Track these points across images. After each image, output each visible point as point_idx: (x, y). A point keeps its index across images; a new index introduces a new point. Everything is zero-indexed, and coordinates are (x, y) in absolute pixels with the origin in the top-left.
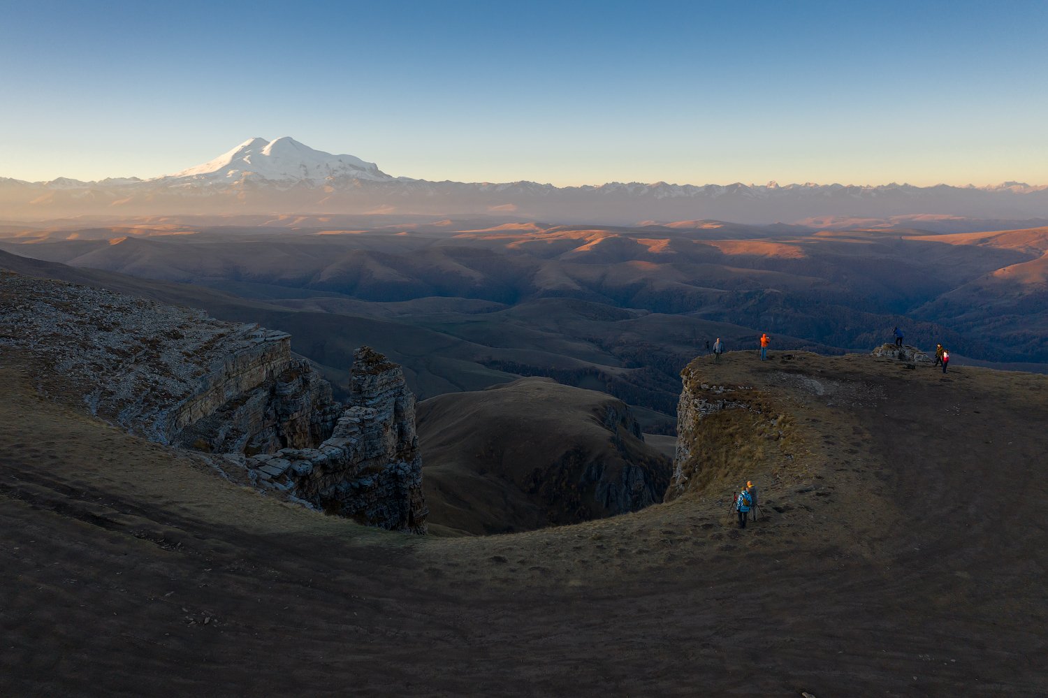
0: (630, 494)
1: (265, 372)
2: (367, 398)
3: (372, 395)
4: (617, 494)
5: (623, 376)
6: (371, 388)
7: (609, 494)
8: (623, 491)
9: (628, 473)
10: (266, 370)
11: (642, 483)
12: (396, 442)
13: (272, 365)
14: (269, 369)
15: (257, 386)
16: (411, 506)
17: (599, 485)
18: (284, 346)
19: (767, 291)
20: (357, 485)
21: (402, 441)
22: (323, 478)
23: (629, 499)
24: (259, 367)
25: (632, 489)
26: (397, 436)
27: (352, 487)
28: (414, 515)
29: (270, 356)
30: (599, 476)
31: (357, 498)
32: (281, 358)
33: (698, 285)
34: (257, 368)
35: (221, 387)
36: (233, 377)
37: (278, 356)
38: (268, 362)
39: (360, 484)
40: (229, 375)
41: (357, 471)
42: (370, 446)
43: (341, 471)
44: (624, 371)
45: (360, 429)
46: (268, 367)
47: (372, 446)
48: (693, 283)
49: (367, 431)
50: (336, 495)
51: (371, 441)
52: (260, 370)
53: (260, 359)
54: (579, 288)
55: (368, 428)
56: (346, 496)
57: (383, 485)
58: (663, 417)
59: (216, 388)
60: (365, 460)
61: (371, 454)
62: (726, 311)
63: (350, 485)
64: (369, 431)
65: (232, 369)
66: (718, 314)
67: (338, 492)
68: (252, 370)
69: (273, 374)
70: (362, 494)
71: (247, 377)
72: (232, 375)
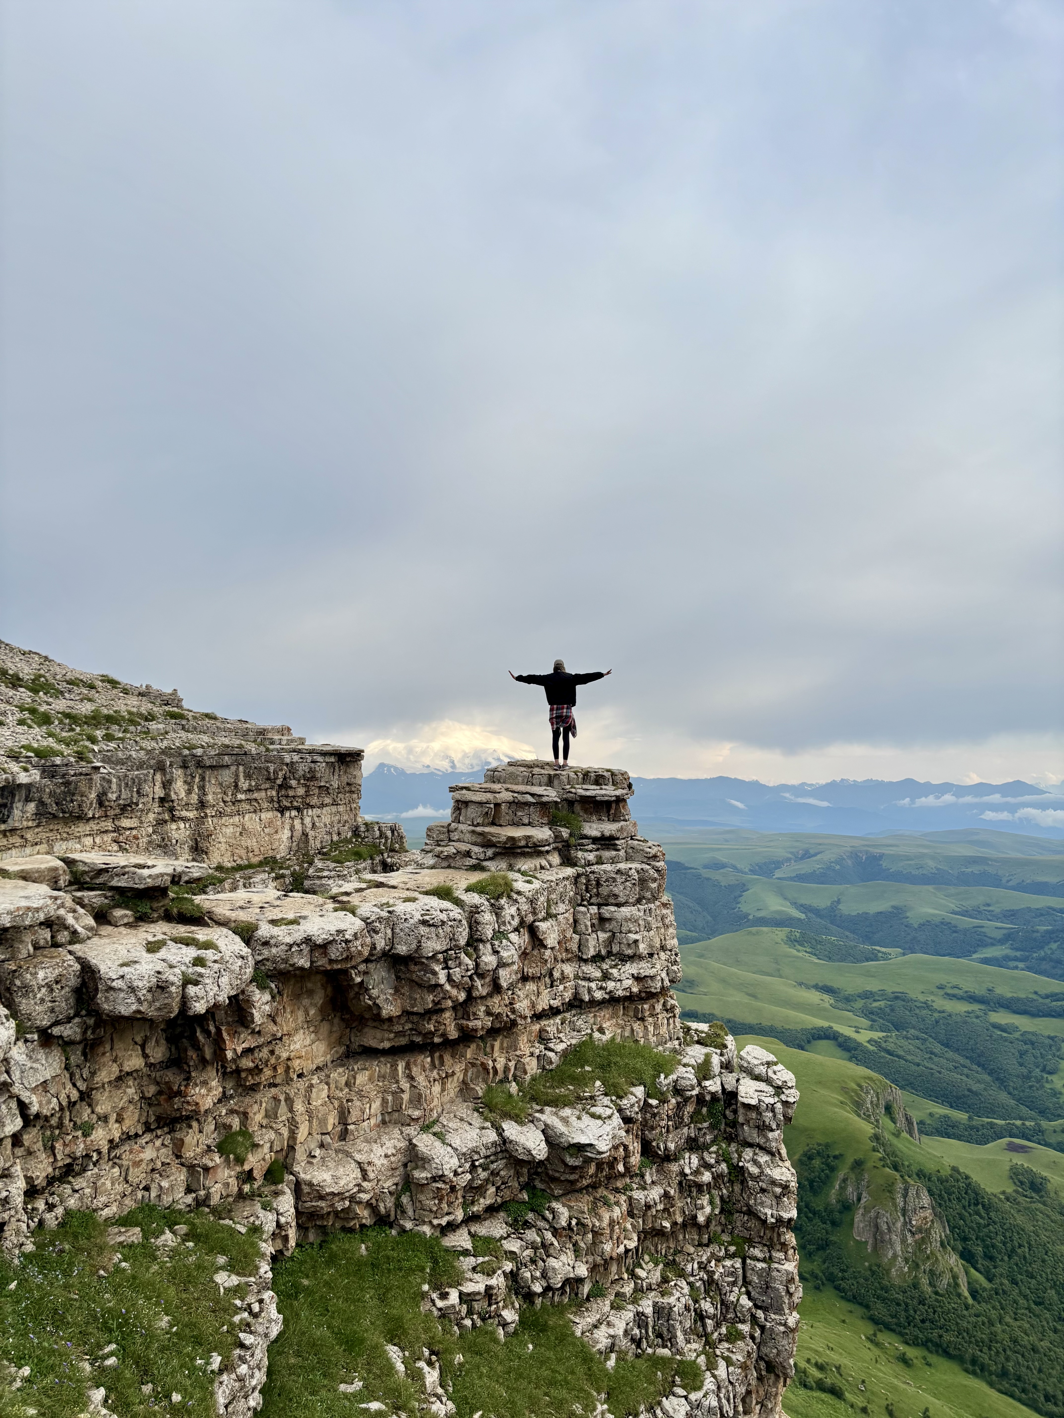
0: (911, 1231)
1: (287, 833)
4: (890, 1230)
5: (876, 1042)
7: (877, 1227)
8: (899, 1225)
9: (905, 1196)
10: (292, 829)
13: (308, 821)
14: (298, 825)
15: (261, 864)
17: (861, 1212)
18: (345, 779)
22: (339, 1076)
24: (270, 815)
25: (914, 1223)
29: (301, 791)
31: (527, 1225)
32: (334, 809)
33: (971, 917)
34: (263, 816)
35: (134, 832)
36: (184, 819)
37: (327, 800)
38: (298, 809)
39: (547, 1132)
40: (171, 810)
41: (534, 1062)
42: (603, 936)
43: (448, 1044)
44: (877, 1035)
45: (557, 837)
46: (297, 823)
47: (610, 941)
48: (965, 913)
49: (591, 857)
50: (405, 1200)
51: (608, 911)
52: (270, 823)
53: (274, 793)
54: (803, 916)
55: (595, 840)
56: (465, 1205)
57: (668, 1158)
58: (941, 1110)
59: (117, 830)
60: (576, 1004)
61: (606, 976)
62: (1018, 954)
63: (492, 1136)
64: (600, 861)
65: (182, 794)
66: (1007, 958)
67: (421, 1175)
68: (247, 816)
69: (307, 841)
70: (557, 1198)
71: (229, 831)
72: (184, 813)
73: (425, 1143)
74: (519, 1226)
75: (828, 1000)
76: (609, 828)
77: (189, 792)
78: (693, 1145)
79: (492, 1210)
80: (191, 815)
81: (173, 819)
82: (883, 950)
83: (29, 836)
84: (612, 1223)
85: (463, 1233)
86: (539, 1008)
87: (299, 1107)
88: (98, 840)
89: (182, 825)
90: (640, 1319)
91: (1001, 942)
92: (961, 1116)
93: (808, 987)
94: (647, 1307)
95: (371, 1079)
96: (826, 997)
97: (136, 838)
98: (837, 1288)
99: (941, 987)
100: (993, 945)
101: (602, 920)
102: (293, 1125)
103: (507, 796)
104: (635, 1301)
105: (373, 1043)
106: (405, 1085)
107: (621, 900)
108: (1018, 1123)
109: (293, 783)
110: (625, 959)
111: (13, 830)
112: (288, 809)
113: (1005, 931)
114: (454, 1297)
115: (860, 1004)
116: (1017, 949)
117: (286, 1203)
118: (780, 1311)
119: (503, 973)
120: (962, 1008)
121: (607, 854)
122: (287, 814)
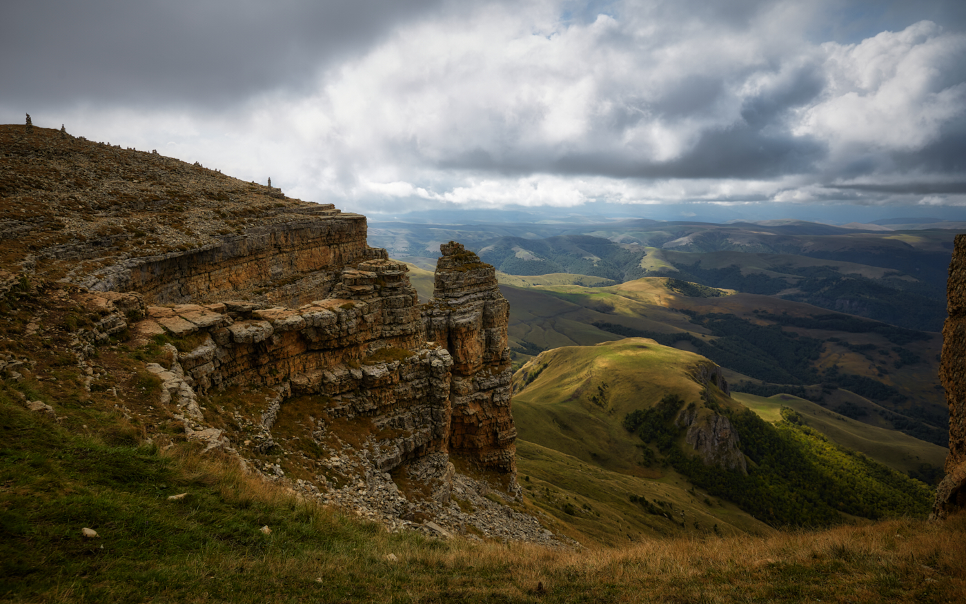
0: (717, 440)
1: (332, 255)
2: (451, 297)
3: (456, 294)
4: (706, 439)
5: (712, 342)
7: (699, 437)
8: (711, 436)
9: (716, 422)
10: (335, 253)
11: (728, 431)
12: (483, 351)
13: (341, 249)
14: (338, 252)
15: (321, 269)
16: (497, 425)
17: (691, 429)
18: (358, 230)
20: (358, 374)
21: (490, 351)
22: (304, 357)
23: (716, 444)
24: (324, 248)
25: (719, 435)
27: (351, 376)
29: (337, 237)
30: (690, 424)
31: (359, 396)
32: (354, 243)
33: (779, 272)
34: (321, 248)
35: (264, 260)
36: (285, 252)
37: (350, 240)
38: (337, 244)
39: (364, 373)
40: (280, 248)
41: (365, 354)
42: (392, 317)
43: (335, 349)
44: (714, 338)
45: (375, 288)
46: (337, 250)
47: (395, 318)
48: (775, 269)
49: (388, 294)
50: (322, 387)
51: (394, 310)
52: (324, 251)
53: (325, 238)
54: (678, 270)
55: (390, 288)
56: (340, 390)
57: (407, 380)
58: (746, 379)
59: (257, 259)
60: (381, 337)
61: (392, 329)
62: (804, 293)
63: (347, 372)
64: (391, 295)
65: (284, 242)
66: (798, 296)
67: (325, 381)
68: (313, 249)
69: (341, 258)
70: (369, 389)
71: (306, 256)
72: (285, 250)
73: (327, 374)
74: (356, 396)
75: (688, 318)
76: (395, 284)
77: (286, 241)
78: (418, 378)
79: (349, 392)
80: (288, 250)
81: (281, 252)
82: (724, 290)
83: (222, 265)
84: (385, 396)
85: (340, 396)
86: (367, 339)
87: (291, 364)
88: (249, 264)
89: (285, 255)
90: (393, 421)
91: (795, 286)
92: (758, 382)
93: (676, 311)
94: (396, 418)
95: (313, 357)
96: (687, 317)
97: (265, 262)
98: (675, 467)
99: (756, 312)
100: (790, 288)
101: (392, 313)
102: (289, 368)
103: (359, 276)
104: (393, 416)
105: (313, 348)
106: (323, 359)
107: (398, 307)
108: (790, 386)
109: (333, 233)
110: (399, 324)
111: (215, 264)
112: (332, 244)
113: (797, 280)
114: (333, 410)
115: (706, 321)
116: (805, 291)
117: (287, 386)
118: (440, 422)
119: (349, 330)
120: (765, 323)
121: (394, 293)
122: (332, 247)
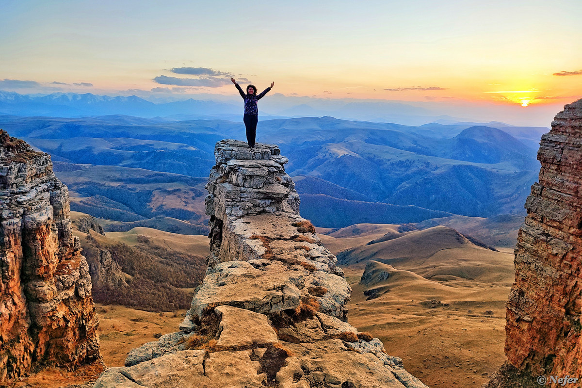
0: (104, 267)
2: (17, 193)
3: (23, 190)
6: (20, 179)
8: (99, 266)
9: (101, 256)
11: (111, 260)
12: (57, 246)
16: (83, 319)
19: (158, 151)
21: (64, 245)
25: (105, 264)
26: (57, 240)
28: (87, 328)
33: (119, 150)
48: (116, 148)
58: (110, 222)
62: (137, 162)
66: (132, 164)
82: (83, 165)
91: (130, 158)
92: (118, 223)
99: (108, 177)
100: (127, 159)
113: (132, 154)
120: (116, 184)
